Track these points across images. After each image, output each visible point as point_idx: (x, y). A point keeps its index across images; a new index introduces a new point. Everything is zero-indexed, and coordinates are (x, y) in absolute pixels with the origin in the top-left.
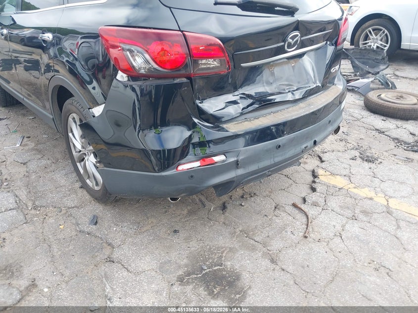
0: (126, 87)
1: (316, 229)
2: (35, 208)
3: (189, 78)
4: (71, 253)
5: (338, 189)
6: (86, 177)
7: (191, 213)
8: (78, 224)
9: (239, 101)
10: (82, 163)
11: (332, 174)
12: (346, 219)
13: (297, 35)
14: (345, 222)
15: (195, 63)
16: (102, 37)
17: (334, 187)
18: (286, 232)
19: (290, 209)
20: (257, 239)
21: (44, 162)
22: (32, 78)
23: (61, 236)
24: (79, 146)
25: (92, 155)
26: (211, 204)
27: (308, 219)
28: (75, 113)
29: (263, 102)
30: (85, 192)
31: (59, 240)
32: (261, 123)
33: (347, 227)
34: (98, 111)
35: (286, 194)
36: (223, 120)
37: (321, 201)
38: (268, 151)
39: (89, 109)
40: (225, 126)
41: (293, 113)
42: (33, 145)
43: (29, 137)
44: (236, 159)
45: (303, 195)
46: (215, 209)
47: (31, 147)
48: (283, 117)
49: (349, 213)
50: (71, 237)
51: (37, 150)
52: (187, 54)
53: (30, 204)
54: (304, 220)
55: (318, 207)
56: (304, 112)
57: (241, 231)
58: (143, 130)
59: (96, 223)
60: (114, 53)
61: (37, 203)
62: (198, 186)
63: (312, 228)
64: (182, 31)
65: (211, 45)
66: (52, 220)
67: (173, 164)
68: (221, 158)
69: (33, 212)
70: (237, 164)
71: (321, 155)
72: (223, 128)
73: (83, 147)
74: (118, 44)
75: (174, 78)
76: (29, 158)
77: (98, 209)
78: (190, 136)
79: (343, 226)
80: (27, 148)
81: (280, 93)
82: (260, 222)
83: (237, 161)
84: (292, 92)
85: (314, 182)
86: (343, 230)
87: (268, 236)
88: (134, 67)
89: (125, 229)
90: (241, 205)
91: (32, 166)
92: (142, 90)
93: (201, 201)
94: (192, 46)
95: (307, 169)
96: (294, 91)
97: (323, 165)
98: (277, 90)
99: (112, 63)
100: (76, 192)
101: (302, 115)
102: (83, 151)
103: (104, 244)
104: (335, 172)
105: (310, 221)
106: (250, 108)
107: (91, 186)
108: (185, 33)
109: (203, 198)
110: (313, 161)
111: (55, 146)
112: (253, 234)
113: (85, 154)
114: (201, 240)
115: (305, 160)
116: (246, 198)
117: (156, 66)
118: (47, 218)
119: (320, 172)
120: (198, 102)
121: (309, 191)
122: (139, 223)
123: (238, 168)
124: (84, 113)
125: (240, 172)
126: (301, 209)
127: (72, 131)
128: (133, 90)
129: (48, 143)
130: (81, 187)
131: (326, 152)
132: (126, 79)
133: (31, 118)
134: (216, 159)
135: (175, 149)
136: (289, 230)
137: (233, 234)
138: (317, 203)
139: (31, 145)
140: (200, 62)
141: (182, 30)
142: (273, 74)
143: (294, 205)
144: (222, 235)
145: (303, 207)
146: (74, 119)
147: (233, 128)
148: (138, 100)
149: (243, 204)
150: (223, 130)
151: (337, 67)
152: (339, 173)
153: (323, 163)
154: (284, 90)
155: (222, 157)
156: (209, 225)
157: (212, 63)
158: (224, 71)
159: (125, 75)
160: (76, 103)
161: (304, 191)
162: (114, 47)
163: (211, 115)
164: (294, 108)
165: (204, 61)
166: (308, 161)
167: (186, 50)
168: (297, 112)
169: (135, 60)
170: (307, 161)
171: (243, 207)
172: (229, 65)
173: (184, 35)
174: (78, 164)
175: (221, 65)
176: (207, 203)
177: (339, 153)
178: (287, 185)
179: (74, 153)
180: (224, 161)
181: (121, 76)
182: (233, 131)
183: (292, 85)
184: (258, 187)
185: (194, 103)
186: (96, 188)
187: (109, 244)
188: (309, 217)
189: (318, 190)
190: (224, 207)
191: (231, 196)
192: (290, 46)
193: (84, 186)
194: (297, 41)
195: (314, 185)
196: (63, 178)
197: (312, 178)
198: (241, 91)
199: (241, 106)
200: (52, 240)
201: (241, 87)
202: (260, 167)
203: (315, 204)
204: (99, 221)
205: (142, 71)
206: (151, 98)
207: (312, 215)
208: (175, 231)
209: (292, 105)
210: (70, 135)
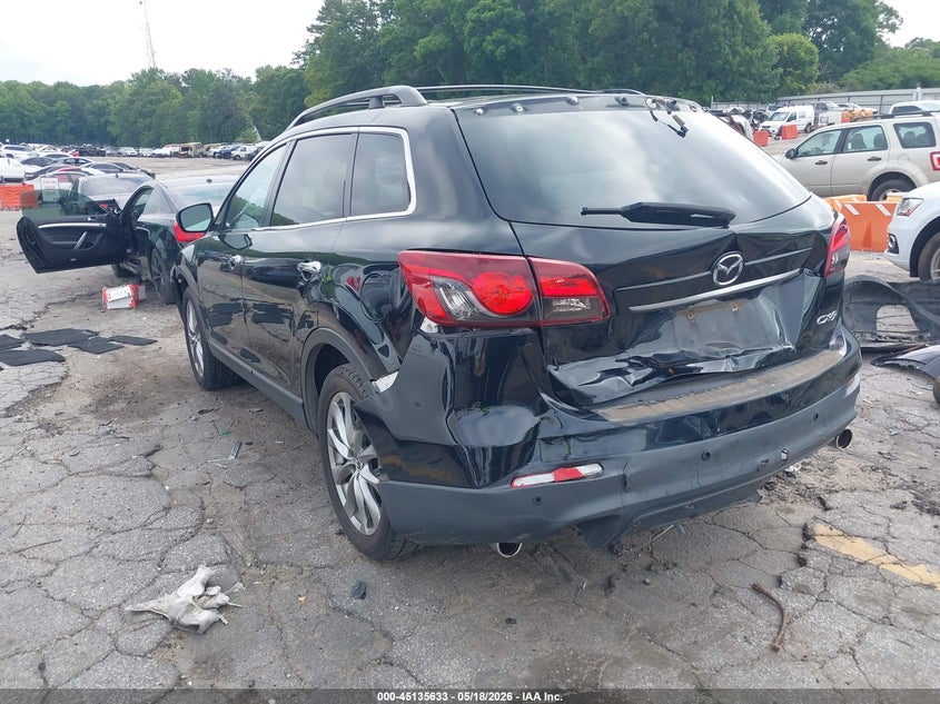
0: (434, 346)
1: (799, 636)
2: (258, 564)
3: (536, 328)
4: (317, 643)
5: (855, 564)
6: (349, 512)
7: (540, 590)
8: (331, 596)
9: (629, 370)
10: (346, 486)
11: (846, 534)
12: (869, 622)
13: (737, 259)
14: (864, 627)
15: (547, 304)
16: (403, 267)
17: (847, 558)
18: (734, 636)
19: (746, 595)
20: (671, 645)
21: (275, 487)
22: (267, 334)
23: (301, 615)
24: (344, 451)
25: (367, 467)
26: (583, 578)
27: (783, 616)
28: (344, 390)
29: (675, 373)
30: (346, 541)
31: (297, 620)
32: (668, 410)
33: (870, 637)
34: (385, 383)
35: (740, 567)
36: (596, 401)
37: (816, 584)
38: (685, 463)
39: (372, 381)
40: (600, 411)
41: (734, 395)
42: (258, 456)
43: (251, 444)
44: (621, 473)
45: (777, 572)
46: (591, 587)
47: (253, 460)
48: (714, 400)
49: (878, 612)
50: (318, 617)
51: (265, 466)
52: (533, 292)
53: (249, 558)
54: (775, 617)
55: (807, 596)
56: (756, 394)
57: (639, 630)
58: (457, 410)
59: (363, 596)
60: (418, 290)
61: (261, 556)
62: (551, 520)
63: (791, 634)
64: (527, 257)
65: (577, 276)
66: (285, 587)
67: (506, 473)
68: (593, 469)
69: (254, 571)
70: (624, 484)
71: (825, 496)
72: (597, 415)
73: (351, 453)
74: (427, 277)
75: (511, 327)
76: (250, 479)
77: (368, 571)
78: (537, 426)
79: (861, 635)
80: (245, 462)
81: (707, 359)
82: (681, 615)
83: (624, 477)
84: (734, 358)
85: (804, 547)
86: (859, 642)
87: (695, 642)
88: (449, 312)
89: (415, 610)
90: (644, 582)
91: (255, 493)
92: (459, 354)
93: (562, 571)
94: (541, 279)
95: (792, 522)
96: (738, 356)
97: (828, 516)
98: (703, 354)
99: (415, 306)
100: (329, 541)
101: (751, 399)
102: (352, 461)
103: (377, 634)
104: (855, 530)
105: (786, 620)
106: (648, 384)
107: (359, 528)
108: (532, 259)
109: (568, 568)
110: (806, 509)
111: (295, 461)
112: (664, 637)
113: (354, 466)
114: (558, 640)
115: (788, 505)
116: (656, 571)
117: (483, 309)
118: (277, 582)
119: (820, 528)
120: (551, 368)
121: (792, 564)
122: (441, 601)
123: (626, 492)
124: (361, 389)
125: (630, 499)
126: (771, 598)
127: (334, 425)
128: (445, 351)
129: (283, 455)
130: (340, 533)
131: (837, 492)
132: (435, 330)
133: (256, 410)
134: (584, 470)
135: (511, 448)
136: (740, 633)
137: (622, 634)
138: (807, 587)
139: (254, 457)
140: (555, 303)
141: (526, 253)
142: (694, 325)
143: (756, 589)
144: (600, 634)
145: (774, 593)
146: (341, 402)
147: (614, 416)
148: (452, 369)
149: (647, 581)
150: (597, 417)
151: (832, 315)
152: (861, 532)
153: (828, 512)
154: (717, 353)
155: (595, 469)
156: (577, 614)
157: (577, 305)
158: (598, 317)
159: (434, 324)
160: (348, 373)
161: (781, 563)
162: (420, 281)
163: (575, 391)
164: (737, 386)
165: (563, 303)
166: (796, 507)
167: (531, 285)
168: (741, 394)
169: (451, 301)
170: (792, 507)
171: (647, 587)
172: (606, 309)
173: (530, 262)
174: (339, 488)
175: (593, 308)
176: (574, 576)
177: (866, 494)
178: (746, 551)
179: (333, 466)
180: (598, 475)
181: (428, 326)
182: (615, 420)
183: (734, 346)
184: (683, 553)
185: (544, 370)
186: (368, 531)
187: (386, 635)
188: (786, 612)
189: (811, 563)
190: (609, 585)
191: (626, 566)
192: (723, 276)
193: (346, 530)
194: (737, 267)
195: (804, 554)
196: (308, 517)
197: (801, 541)
198: (630, 353)
199: (632, 378)
200: (285, 619)
201: (632, 345)
202: (670, 494)
203: (802, 590)
204: (370, 592)
205: (462, 318)
206: (472, 366)
207: (793, 609)
208: (509, 621)
209: (731, 381)
210: (331, 432)
